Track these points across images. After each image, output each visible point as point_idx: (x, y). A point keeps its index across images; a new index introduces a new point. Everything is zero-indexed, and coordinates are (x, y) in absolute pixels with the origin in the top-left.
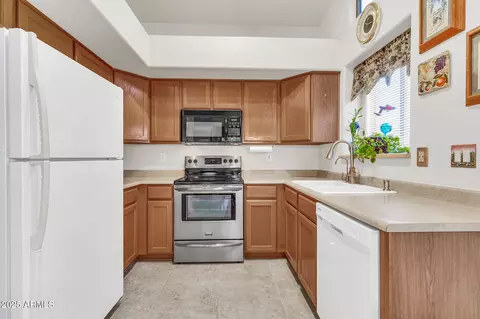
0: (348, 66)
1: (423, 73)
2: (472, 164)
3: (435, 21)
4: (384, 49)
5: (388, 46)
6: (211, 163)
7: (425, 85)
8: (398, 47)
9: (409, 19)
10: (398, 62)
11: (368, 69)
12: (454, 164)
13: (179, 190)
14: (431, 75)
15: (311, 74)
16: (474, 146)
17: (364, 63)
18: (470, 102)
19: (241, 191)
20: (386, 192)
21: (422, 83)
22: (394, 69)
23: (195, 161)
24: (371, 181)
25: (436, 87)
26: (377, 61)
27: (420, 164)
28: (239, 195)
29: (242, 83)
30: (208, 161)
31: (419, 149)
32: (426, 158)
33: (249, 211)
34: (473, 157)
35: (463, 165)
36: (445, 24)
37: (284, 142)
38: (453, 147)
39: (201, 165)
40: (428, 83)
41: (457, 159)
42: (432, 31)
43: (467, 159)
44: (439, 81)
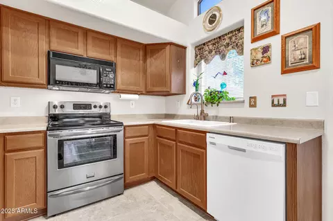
0: (192, 45)
1: (254, 54)
2: (284, 105)
3: (262, 26)
4: (220, 37)
5: (223, 36)
6: (80, 108)
7: (255, 61)
8: (230, 38)
9: (243, 22)
10: (230, 47)
11: (206, 48)
12: (273, 105)
13: (54, 136)
14: (260, 56)
15: (171, 44)
16: (285, 95)
17: (204, 44)
18: (284, 72)
19: (122, 132)
20: (232, 124)
21: (254, 60)
22: (228, 50)
23: (62, 107)
24: (216, 118)
25: (263, 63)
26: (214, 44)
27: (251, 106)
28: (120, 136)
29: (115, 39)
30: (77, 106)
31: (251, 98)
32: (255, 102)
33: (128, 148)
34: (285, 101)
35: (279, 105)
36: (269, 28)
37: (149, 93)
38: (273, 96)
39: (69, 110)
40: (258, 60)
41: (276, 102)
42: (260, 31)
43: (281, 102)
44: (265, 59)
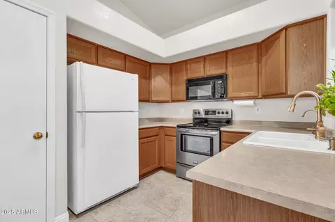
15: (286, 28)
23: (199, 113)
29: (226, 52)
30: (207, 112)
37: (265, 96)
